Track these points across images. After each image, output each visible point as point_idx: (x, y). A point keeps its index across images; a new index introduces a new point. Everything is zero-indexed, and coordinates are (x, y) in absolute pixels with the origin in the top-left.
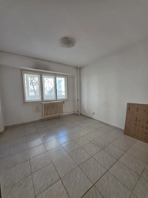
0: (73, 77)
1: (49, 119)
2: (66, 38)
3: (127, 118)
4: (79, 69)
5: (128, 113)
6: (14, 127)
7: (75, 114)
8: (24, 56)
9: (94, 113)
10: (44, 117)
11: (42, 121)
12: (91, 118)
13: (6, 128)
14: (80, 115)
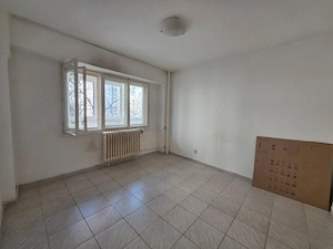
0: (158, 87)
1: (114, 164)
2: (176, 18)
3: (256, 161)
4: (170, 74)
5: (258, 151)
6: (38, 185)
7: (158, 152)
8: (74, 38)
9: (195, 152)
10: (105, 159)
11: (99, 167)
12: (191, 160)
13: (21, 189)
14: (169, 155)
